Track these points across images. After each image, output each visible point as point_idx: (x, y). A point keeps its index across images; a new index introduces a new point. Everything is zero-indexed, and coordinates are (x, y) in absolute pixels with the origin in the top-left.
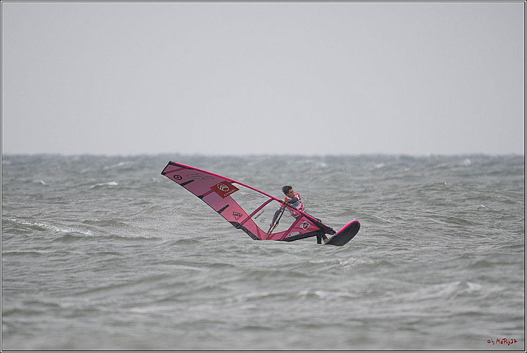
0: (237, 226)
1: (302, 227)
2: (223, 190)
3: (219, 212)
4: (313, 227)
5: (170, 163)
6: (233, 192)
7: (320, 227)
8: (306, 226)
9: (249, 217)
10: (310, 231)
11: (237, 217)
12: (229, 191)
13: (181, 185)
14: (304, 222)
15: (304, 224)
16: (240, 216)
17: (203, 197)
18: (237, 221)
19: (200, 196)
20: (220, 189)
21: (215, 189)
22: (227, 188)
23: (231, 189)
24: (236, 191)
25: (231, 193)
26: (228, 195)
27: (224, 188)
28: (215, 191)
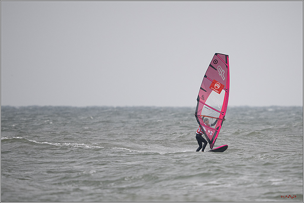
0: (198, 100)
1: (209, 132)
2: (215, 86)
3: (201, 88)
4: (210, 137)
5: (227, 56)
6: (216, 92)
8: (210, 133)
9: (204, 104)
10: (208, 136)
11: (202, 97)
12: (216, 89)
13: (210, 65)
16: (203, 99)
17: (206, 77)
18: (200, 98)
19: (206, 76)
20: (215, 85)
21: (214, 82)
22: (218, 88)
23: (218, 90)
24: (218, 93)
25: (215, 91)
26: (213, 90)
27: (217, 86)
28: (213, 82)
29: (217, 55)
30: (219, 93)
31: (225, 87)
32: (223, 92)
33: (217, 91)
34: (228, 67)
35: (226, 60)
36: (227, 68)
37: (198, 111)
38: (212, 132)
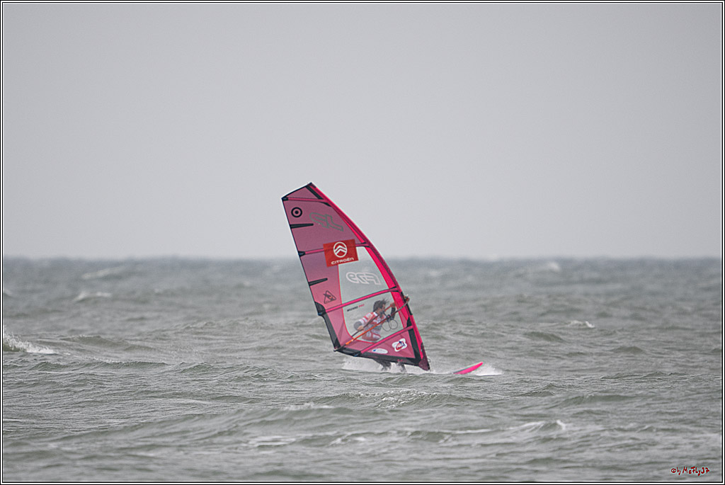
0: (322, 312)
2: (336, 254)
3: (310, 284)
4: (408, 352)
5: (310, 187)
6: (347, 262)
7: (416, 354)
8: (400, 346)
9: (342, 306)
10: (400, 355)
11: (327, 299)
12: (343, 259)
13: (290, 225)
14: (401, 340)
15: (400, 342)
16: (332, 300)
17: (304, 254)
18: (324, 305)
19: (302, 252)
20: (335, 251)
21: (328, 249)
22: (346, 252)
23: (348, 255)
24: (352, 261)
25: (343, 262)
26: (337, 264)
27: (341, 252)
28: (325, 251)
29: (287, 200)
30: (356, 259)
31: (357, 241)
32: (361, 251)
33: (348, 259)
34: (329, 203)
35: (316, 195)
36: (329, 205)
37: (337, 334)
38: (403, 340)
